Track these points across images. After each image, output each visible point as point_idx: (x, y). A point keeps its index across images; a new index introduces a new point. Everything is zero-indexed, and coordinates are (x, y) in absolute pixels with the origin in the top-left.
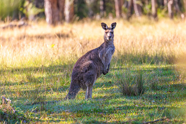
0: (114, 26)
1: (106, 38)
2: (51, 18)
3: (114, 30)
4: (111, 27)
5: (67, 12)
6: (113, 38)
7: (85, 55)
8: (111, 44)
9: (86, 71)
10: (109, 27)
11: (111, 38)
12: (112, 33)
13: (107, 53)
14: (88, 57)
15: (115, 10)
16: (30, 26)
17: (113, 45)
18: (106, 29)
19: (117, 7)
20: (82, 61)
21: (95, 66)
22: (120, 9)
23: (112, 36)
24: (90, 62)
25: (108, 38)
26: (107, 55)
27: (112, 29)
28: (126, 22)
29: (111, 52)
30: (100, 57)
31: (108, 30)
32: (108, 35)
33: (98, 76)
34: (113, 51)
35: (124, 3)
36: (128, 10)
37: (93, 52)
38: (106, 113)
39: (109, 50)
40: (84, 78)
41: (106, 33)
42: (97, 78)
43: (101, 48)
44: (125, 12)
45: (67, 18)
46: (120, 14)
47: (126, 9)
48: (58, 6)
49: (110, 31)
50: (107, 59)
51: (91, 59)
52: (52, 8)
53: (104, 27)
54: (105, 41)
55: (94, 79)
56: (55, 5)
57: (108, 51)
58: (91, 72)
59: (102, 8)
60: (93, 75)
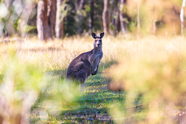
0: (102, 36)
1: (96, 45)
2: (43, 34)
3: (102, 39)
4: (100, 36)
5: (57, 29)
6: (101, 45)
7: (78, 57)
8: (99, 50)
9: (78, 70)
10: (98, 36)
11: (100, 46)
12: (100, 41)
13: (95, 58)
14: (80, 59)
15: (103, 28)
16: (23, 41)
17: (102, 51)
18: (95, 38)
19: (105, 24)
20: (75, 62)
21: (86, 66)
22: (108, 26)
23: (100, 44)
24: (82, 62)
25: (97, 46)
26: (95, 59)
27: (101, 38)
28: (113, 37)
29: (99, 57)
30: (89, 60)
31: (97, 39)
32: (98, 43)
33: (89, 75)
34: (101, 56)
35: (111, 21)
36: (115, 27)
37: (84, 55)
38: (95, 103)
39: (97, 55)
40: (76, 76)
41: (96, 41)
42: (88, 76)
43: (91, 53)
44: (112, 29)
45: (58, 34)
46: (108, 30)
47: (113, 26)
48: (49, 23)
49: (99, 39)
50: (95, 63)
51: (82, 60)
52: (44, 25)
53: (94, 36)
54: (95, 48)
55: (85, 77)
56: (47, 23)
57: (96, 57)
58: (83, 71)
59: (90, 25)
60: (84, 74)
